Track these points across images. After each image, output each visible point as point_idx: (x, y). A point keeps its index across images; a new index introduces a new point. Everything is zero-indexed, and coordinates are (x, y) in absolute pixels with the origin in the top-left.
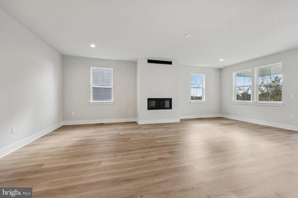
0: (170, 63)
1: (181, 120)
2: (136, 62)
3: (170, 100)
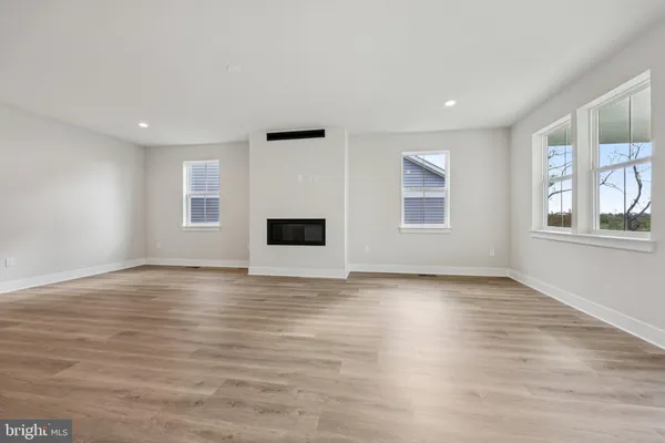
0: (320, 134)
1: (353, 275)
2: (247, 142)
3: (321, 223)
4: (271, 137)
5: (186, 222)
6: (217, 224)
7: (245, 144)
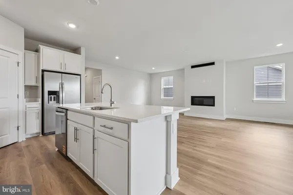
0: (213, 64)
1: (228, 119)
3: (213, 98)
4: (193, 67)
5: (162, 97)
6: (172, 98)
7: (183, 70)
